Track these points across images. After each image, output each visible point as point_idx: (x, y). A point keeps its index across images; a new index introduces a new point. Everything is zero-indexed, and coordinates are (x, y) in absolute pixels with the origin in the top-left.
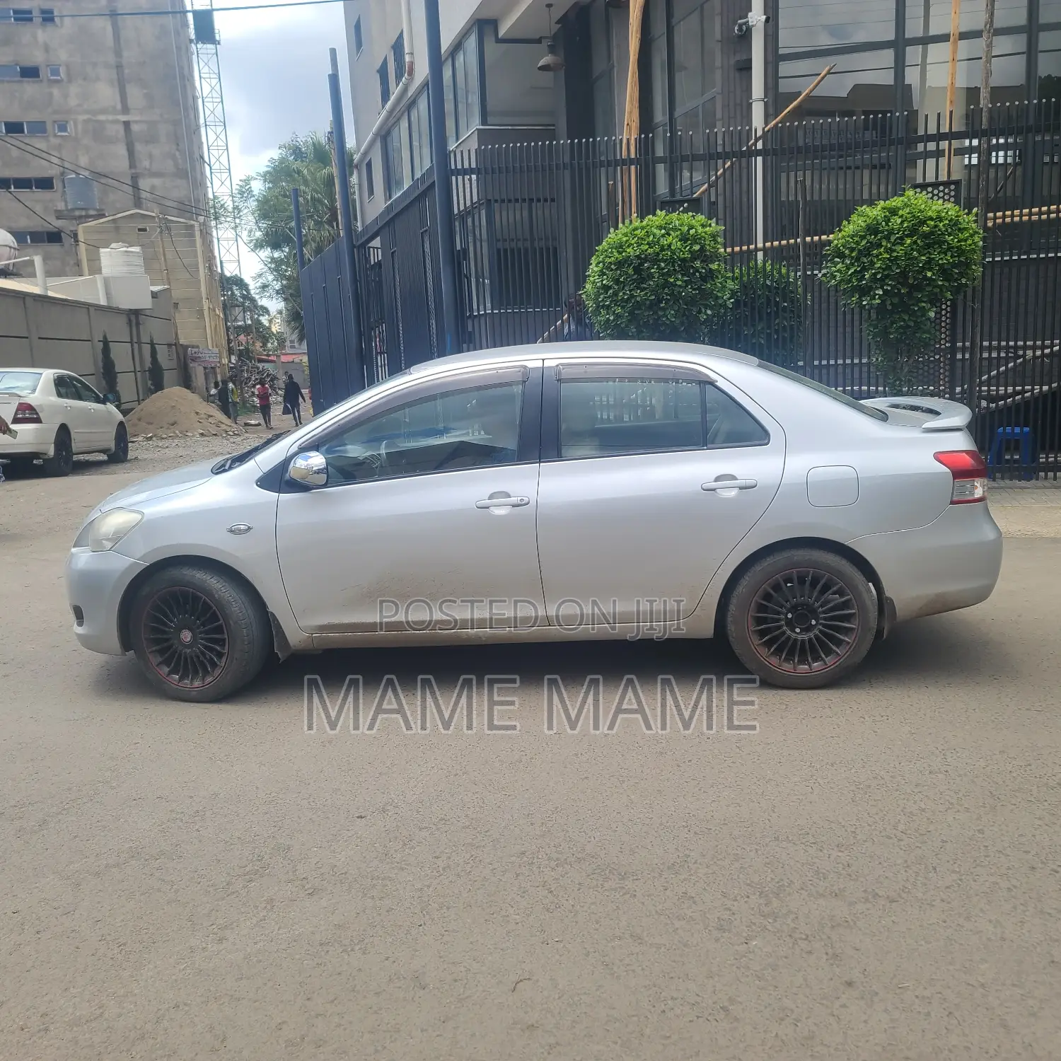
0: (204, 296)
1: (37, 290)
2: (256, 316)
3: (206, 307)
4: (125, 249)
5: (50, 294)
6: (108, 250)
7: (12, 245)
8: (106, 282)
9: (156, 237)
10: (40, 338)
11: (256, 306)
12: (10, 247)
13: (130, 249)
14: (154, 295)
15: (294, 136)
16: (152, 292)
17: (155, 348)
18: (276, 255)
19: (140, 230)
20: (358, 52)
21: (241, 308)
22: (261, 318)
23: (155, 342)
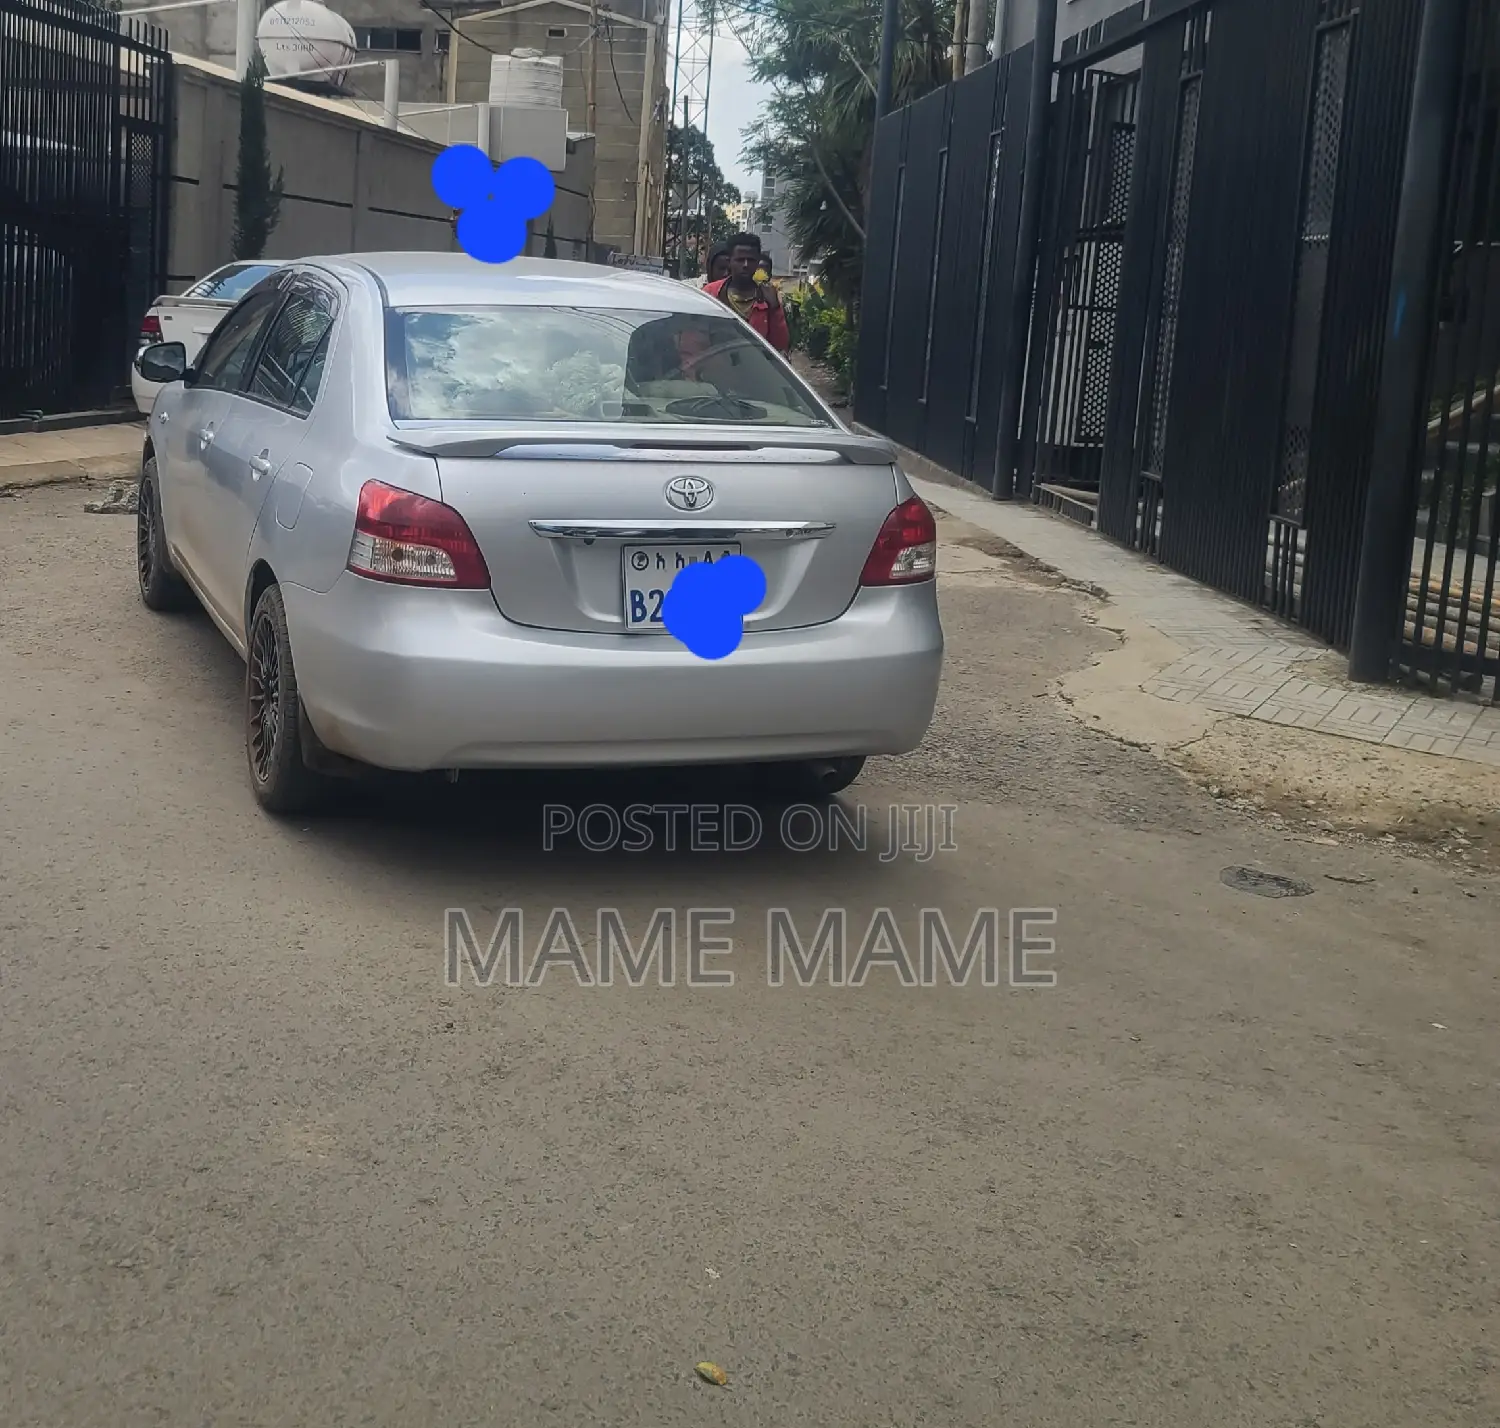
0: (642, 156)
1: (380, 121)
2: (716, 203)
3: (642, 179)
4: (535, 59)
5: (400, 129)
6: (507, 58)
7: (349, 42)
8: (493, 113)
9: (586, 44)
10: (372, 209)
11: (719, 185)
12: (346, 46)
13: (545, 60)
14: (571, 147)
16: (568, 140)
17: (554, 243)
18: (795, 90)
19: (552, 33)
21: (696, 185)
22: (725, 207)
23: (555, 235)
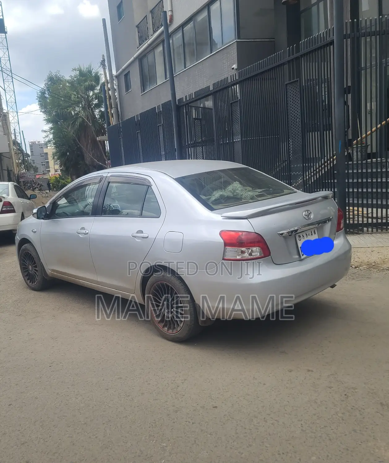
15: (50, 73)
20: (119, 20)
21: (21, 154)
